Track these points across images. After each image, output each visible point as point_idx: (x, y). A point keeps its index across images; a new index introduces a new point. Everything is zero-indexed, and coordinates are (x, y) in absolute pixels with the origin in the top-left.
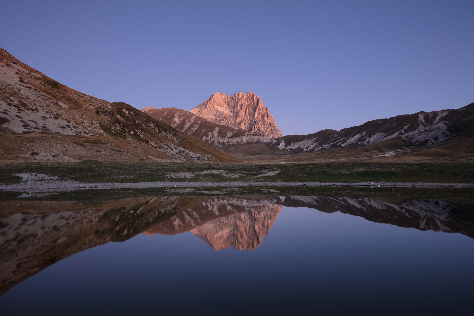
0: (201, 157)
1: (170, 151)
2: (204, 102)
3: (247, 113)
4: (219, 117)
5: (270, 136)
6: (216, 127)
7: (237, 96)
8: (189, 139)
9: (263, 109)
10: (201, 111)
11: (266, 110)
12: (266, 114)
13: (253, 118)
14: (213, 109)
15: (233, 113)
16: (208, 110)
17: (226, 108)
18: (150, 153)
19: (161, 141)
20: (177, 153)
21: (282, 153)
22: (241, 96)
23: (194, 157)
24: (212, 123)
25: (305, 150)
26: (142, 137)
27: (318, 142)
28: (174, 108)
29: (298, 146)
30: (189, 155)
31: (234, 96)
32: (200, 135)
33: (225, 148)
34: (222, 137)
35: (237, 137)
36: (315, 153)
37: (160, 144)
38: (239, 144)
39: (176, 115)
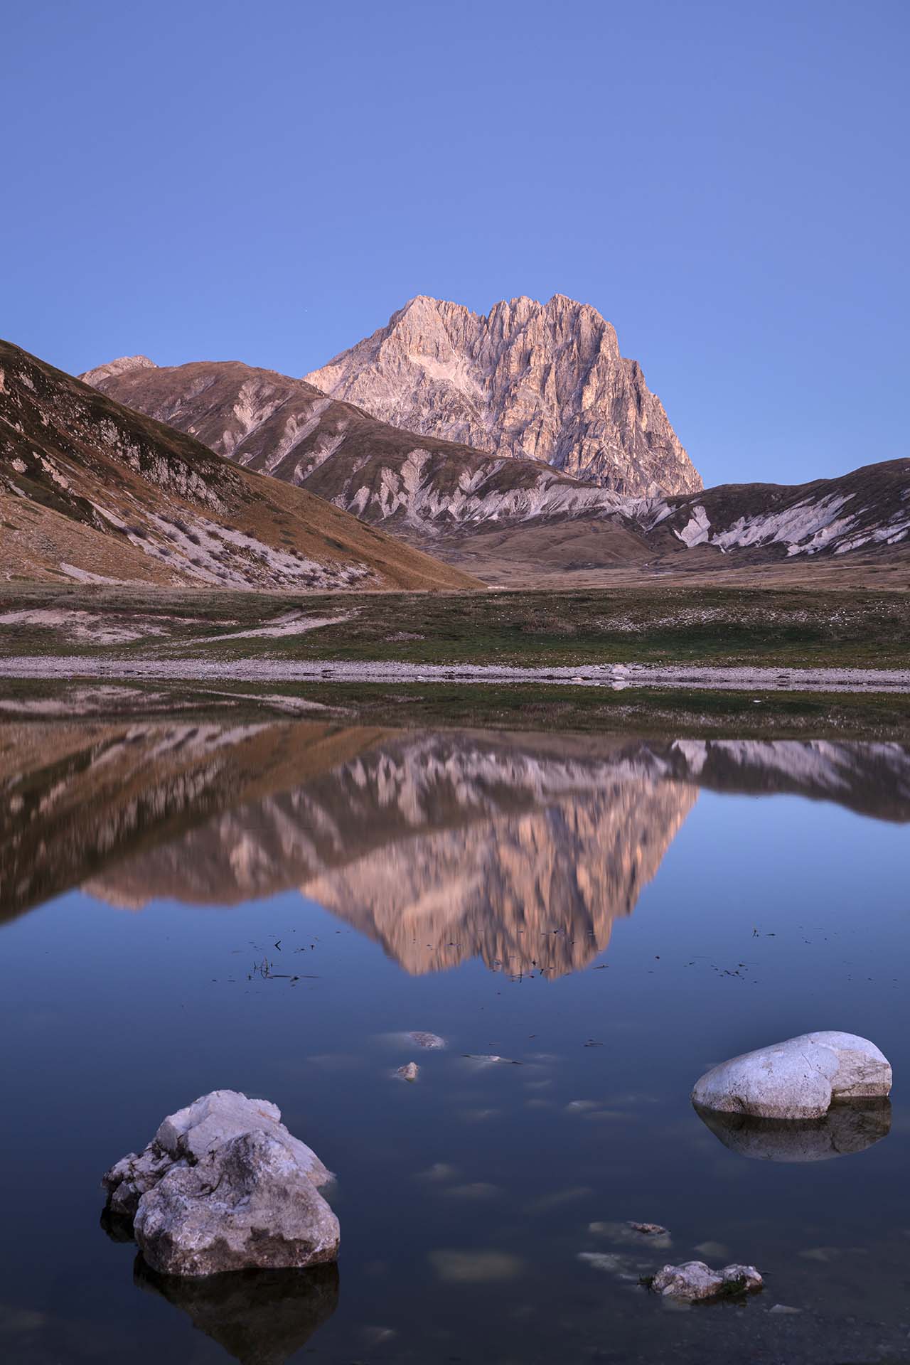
0: (323, 574)
1: (184, 548)
2: (367, 340)
3: (551, 390)
4: (431, 404)
5: (648, 486)
6: (412, 450)
7: (507, 313)
8: (274, 496)
9: (618, 372)
10: (351, 380)
11: (634, 372)
12: (634, 392)
13: (574, 410)
14: (404, 369)
15: (491, 387)
16: (381, 373)
17: (461, 365)
18: (71, 552)
19: (150, 504)
20: (215, 558)
21: (695, 563)
22: (527, 314)
23: (292, 573)
24: (397, 431)
25: (793, 550)
26: (64, 485)
27: (853, 517)
28: (236, 363)
29: (764, 531)
30: (272, 564)
31: (494, 312)
32: (347, 482)
33: (451, 537)
34: (438, 491)
35: (503, 492)
36: (836, 563)
37: (144, 516)
38: (510, 523)
39: (245, 394)
